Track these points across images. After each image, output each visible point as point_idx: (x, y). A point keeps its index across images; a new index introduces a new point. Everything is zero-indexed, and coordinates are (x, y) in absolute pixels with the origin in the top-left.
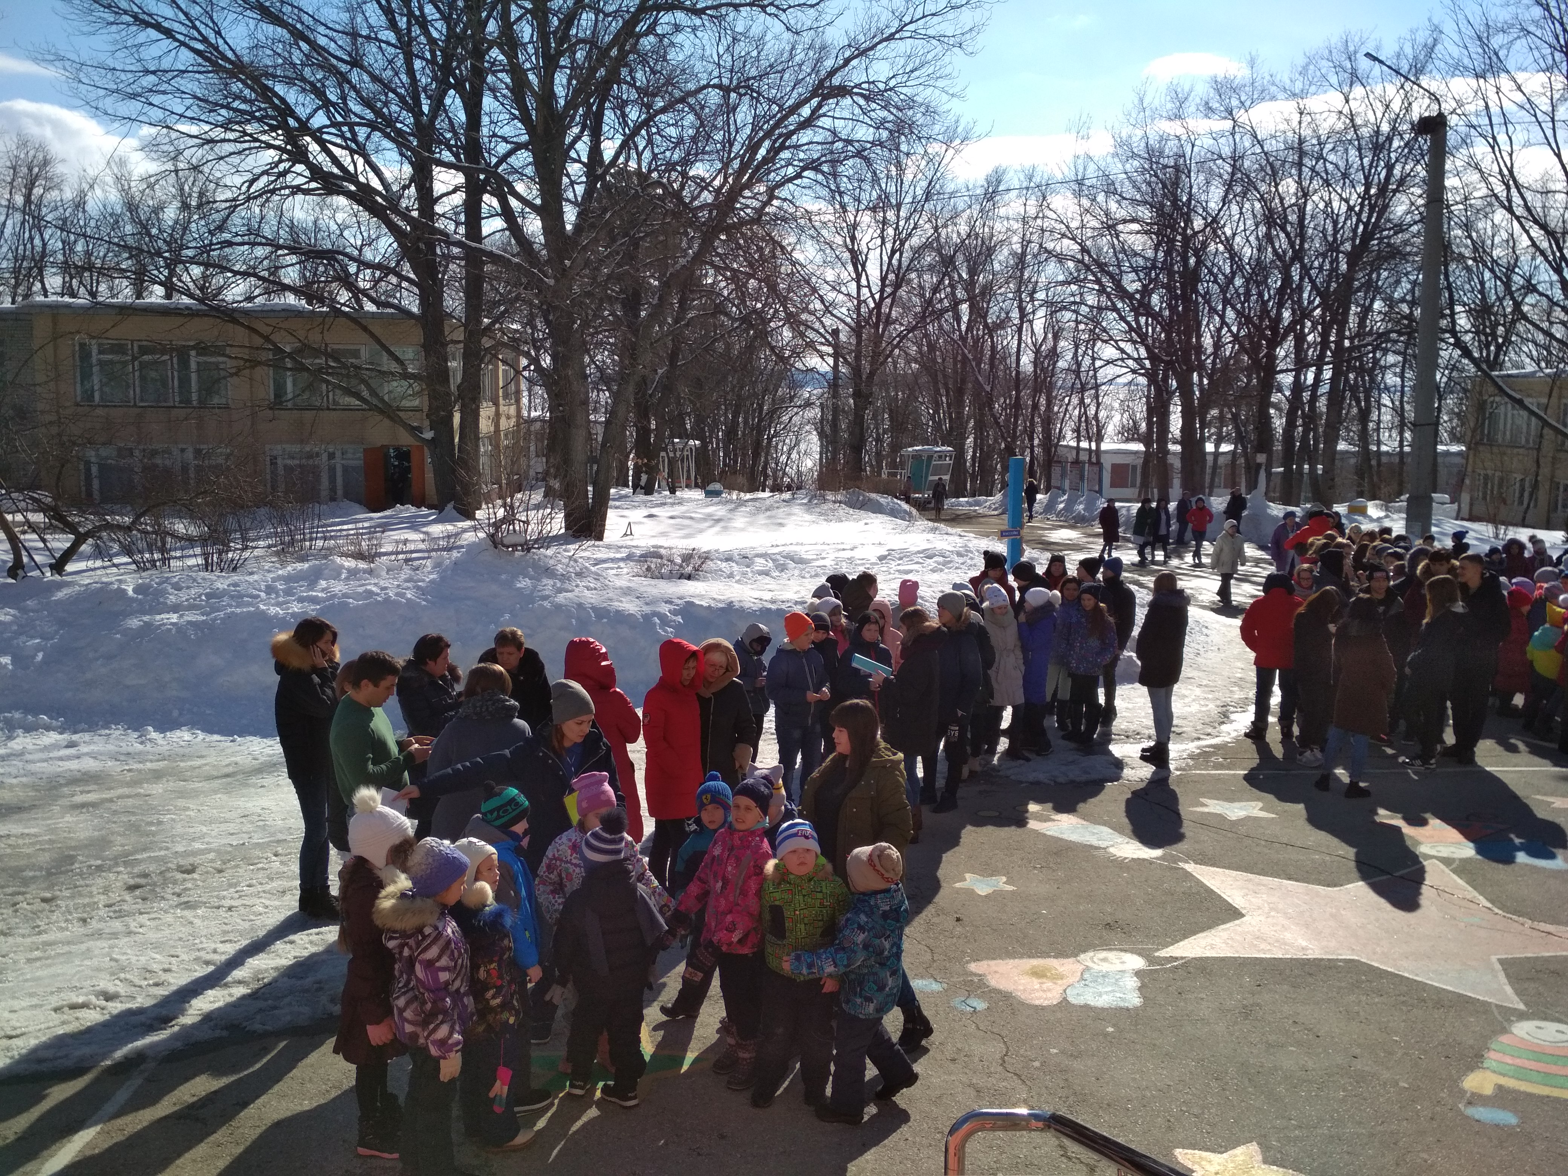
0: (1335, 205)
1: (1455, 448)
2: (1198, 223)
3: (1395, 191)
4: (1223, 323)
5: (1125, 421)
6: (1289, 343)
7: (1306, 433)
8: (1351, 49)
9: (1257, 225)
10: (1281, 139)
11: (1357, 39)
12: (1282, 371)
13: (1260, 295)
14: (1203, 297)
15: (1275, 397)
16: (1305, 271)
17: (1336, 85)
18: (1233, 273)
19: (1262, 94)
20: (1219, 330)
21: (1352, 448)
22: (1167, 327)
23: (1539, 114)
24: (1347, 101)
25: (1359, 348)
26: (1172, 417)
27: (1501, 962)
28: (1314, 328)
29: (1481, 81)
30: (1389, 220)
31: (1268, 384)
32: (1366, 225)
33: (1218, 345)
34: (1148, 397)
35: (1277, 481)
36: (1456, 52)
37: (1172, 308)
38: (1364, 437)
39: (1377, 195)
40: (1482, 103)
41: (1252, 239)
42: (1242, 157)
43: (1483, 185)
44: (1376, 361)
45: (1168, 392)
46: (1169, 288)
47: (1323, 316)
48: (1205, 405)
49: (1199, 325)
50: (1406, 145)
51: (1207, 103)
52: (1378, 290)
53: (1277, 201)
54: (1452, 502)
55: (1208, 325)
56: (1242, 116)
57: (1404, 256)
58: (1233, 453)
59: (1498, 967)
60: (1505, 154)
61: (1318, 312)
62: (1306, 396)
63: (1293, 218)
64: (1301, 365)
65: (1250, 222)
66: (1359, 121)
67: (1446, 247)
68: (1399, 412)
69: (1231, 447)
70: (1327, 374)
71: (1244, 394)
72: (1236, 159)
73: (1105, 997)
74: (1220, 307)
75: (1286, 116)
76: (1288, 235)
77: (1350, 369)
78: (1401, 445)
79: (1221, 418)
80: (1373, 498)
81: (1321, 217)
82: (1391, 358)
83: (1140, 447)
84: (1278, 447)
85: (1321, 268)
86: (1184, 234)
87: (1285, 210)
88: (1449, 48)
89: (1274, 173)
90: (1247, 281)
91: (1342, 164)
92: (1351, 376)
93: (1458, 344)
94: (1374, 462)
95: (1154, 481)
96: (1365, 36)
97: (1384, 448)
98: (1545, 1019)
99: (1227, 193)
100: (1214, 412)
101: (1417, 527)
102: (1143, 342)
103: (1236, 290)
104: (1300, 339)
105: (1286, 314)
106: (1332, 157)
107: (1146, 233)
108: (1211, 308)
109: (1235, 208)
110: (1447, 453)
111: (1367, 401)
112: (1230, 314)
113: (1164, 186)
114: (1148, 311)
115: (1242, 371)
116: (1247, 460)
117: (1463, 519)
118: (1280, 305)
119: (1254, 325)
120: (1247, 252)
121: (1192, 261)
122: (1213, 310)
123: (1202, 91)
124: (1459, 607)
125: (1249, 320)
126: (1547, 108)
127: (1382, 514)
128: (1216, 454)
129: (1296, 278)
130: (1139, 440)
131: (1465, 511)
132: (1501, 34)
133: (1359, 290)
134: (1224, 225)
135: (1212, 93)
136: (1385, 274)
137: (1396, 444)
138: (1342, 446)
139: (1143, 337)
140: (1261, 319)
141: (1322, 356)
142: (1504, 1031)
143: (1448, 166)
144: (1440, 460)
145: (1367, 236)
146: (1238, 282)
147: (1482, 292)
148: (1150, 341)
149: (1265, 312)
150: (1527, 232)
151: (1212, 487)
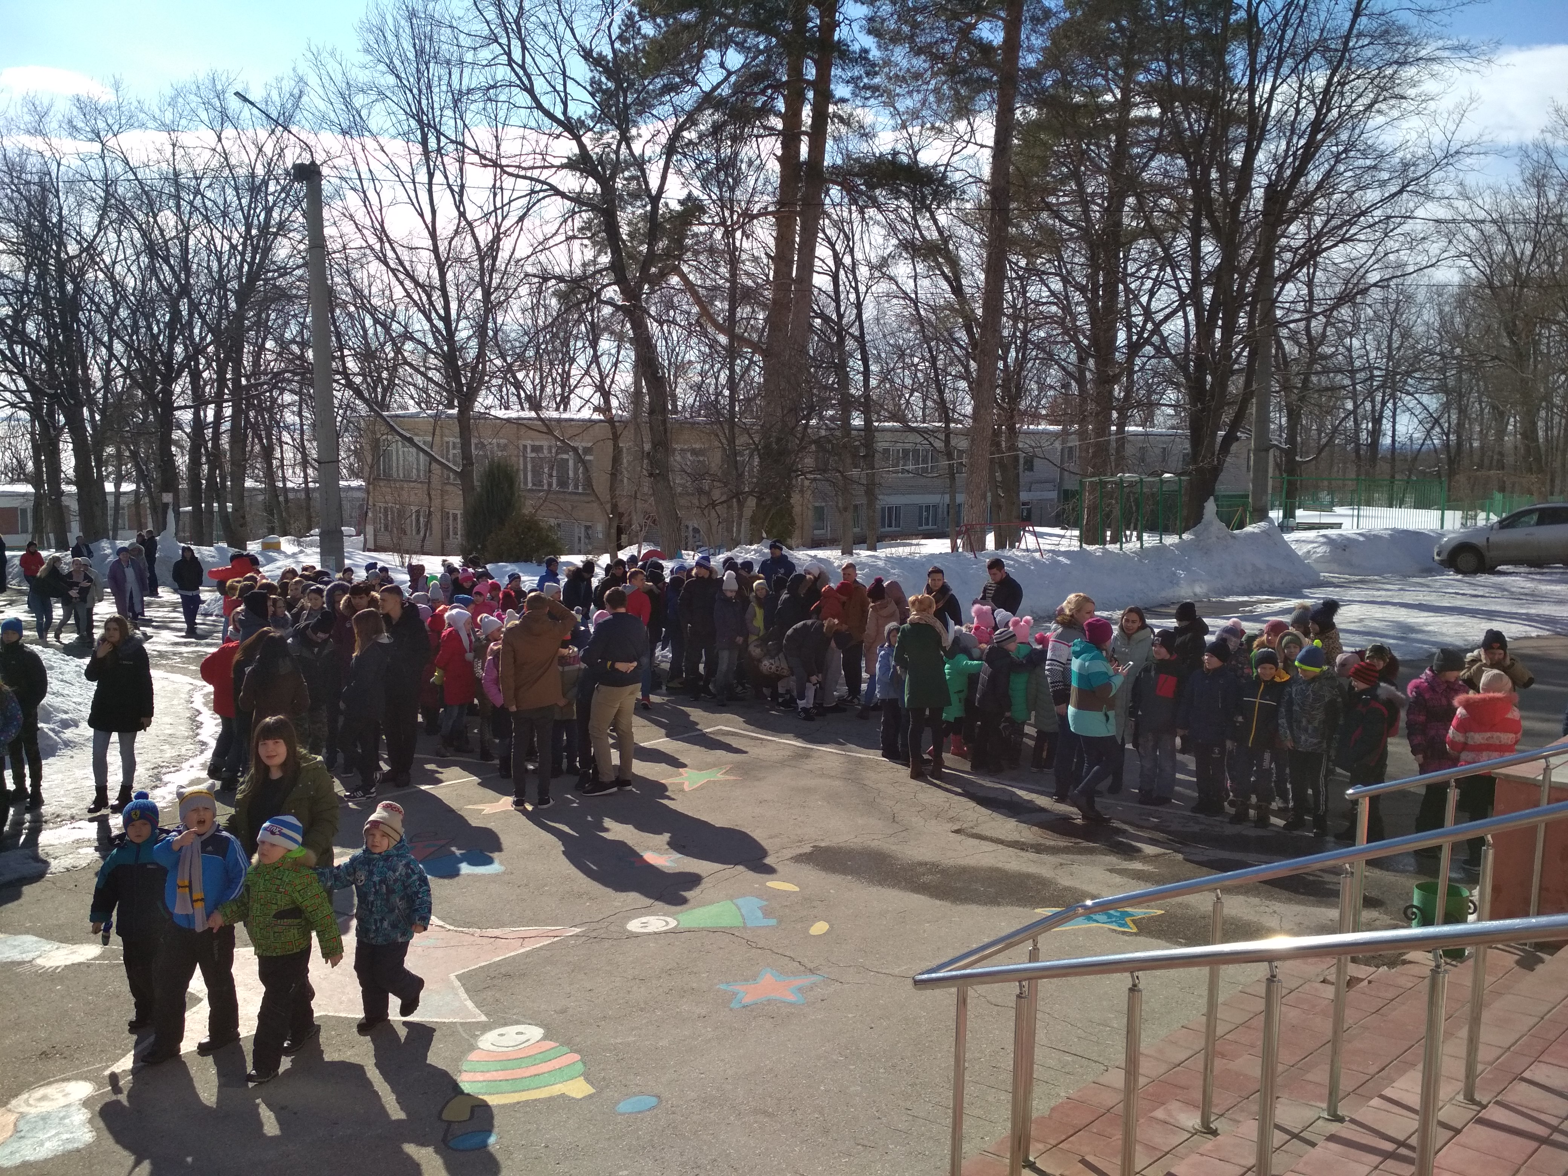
0: (218, 242)
1: (355, 483)
2: (72, 248)
3: (276, 235)
4: (111, 355)
5: (8, 461)
6: (185, 380)
7: (211, 471)
8: (219, 87)
9: (138, 255)
10: (155, 169)
11: (224, 79)
12: (180, 408)
13: (149, 328)
14: (86, 327)
15: (176, 435)
16: (194, 307)
17: (207, 122)
18: (117, 304)
19: (132, 122)
20: (108, 363)
21: (258, 485)
22: (48, 357)
23: (402, 176)
24: (220, 140)
25: (255, 386)
26: (63, 455)
27: (459, 977)
28: (209, 366)
29: (348, 137)
30: (273, 263)
31: (167, 422)
32: (251, 265)
33: (107, 379)
34: (32, 434)
35: (186, 520)
36: (322, 106)
37: (52, 338)
38: (270, 475)
39: (259, 237)
40: (350, 158)
41: (134, 268)
42: (115, 182)
43: (359, 235)
44: (274, 400)
45: (55, 428)
46: (46, 314)
47: (217, 353)
48: (100, 442)
49: (85, 356)
50: (283, 189)
51: (70, 122)
52: (268, 330)
53: (157, 232)
54: (358, 534)
55: (94, 356)
56: (112, 143)
57: (291, 299)
58: (136, 492)
59: (457, 983)
60: (375, 209)
61: (211, 349)
62: (209, 432)
63: (175, 251)
64: (199, 402)
65: (130, 251)
66: (233, 161)
67: (330, 293)
68: (302, 449)
69: (133, 487)
70: (228, 412)
71: (141, 431)
72: (109, 183)
73: (48, 1145)
74: (106, 339)
75: (158, 146)
76: (171, 268)
77: (250, 406)
78: (306, 482)
79: (119, 455)
80: (285, 534)
81: (204, 254)
82: (288, 398)
83: (29, 488)
84: (183, 486)
85: (209, 304)
86: (58, 258)
87: (166, 242)
88: (314, 100)
89: (151, 204)
90: (133, 313)
91: (220, 202)
92: (252, 414)
93: (350, 384)
94: (281, 499)
95: (48, 525)
96: (232, 77)
97: (289, 485)
98: (505, 1024)
99: (102, 217)
100: (110, 450)
101: (332, 562)
102: (21, 373)
103: (122, 321)
104: (196, 375)
105: (179, 349)
106: (209, 193)
107: (12, 253)
108: (95, 339)
109: (112, 236)
110: (349, 488)
111: (269, 438)
112: (118, 347)
113: (30, 204)
114: (25, 340)
115: (137, 408)
116: (152, 499)
117: (369, 550)
118: (172, 340)
119: (145, 358)
120: (130, 282)
121: (70, 287)
122: (98, 341)
123: (63, 108)
124: (385, 638)
125: (139, 354)
126: (409, 171)
127: (296, 549)
128: (118, 494)
129: (185, 313)
130: (27, 480)
131: (371, 544)
132: (361, 95)
133: (250, 329)
134: (102, 252)
135: (75, 112)
136: (273, 316)
137: (301, 480)
138: (249, 483)
139: (21, 369)
140: (153, 354)
141: (220, 394)
142: (472, 1048)
143: (326, 213)
144: (343, 495)
145: (253, 276)
146: (123, 313)
147: (365, 336)
148: (29, 372)
149: (156, 346)
150: (402, 284)
151: (115, 529)
